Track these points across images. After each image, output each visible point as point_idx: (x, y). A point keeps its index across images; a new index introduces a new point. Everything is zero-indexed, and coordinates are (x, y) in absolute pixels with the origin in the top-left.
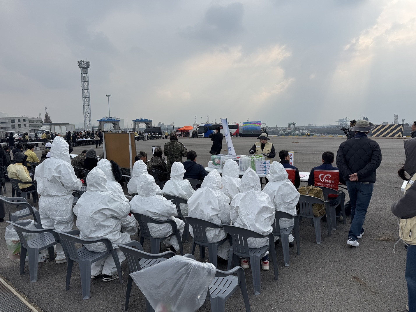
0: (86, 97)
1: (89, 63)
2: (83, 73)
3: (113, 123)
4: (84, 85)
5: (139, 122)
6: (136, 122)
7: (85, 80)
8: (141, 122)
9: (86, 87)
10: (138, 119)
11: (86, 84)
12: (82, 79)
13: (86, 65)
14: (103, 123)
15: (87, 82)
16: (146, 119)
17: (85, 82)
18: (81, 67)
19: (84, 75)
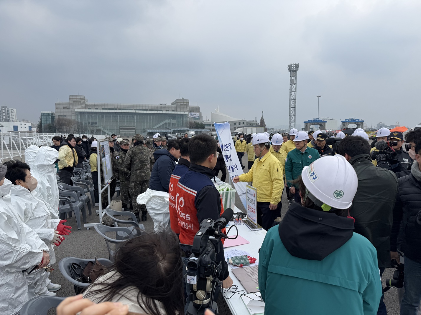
0: (292, 100)
1: (298, 65)
2: (292, 76)
3: (320, 124)
4: (292, 88)
5: (348, 122)
6: (344, 122)
7: (293, 82)
8: (351, 122)
9: (293, 90)
10: (347, 120)
11: (294, 87)
12: (290, 82)
13: (295, 68)
14: (309, 124)
15: (295, 84)
16: (357, 119)
17: (293, 85)
18: (290, 71)
19: (293, 78)
